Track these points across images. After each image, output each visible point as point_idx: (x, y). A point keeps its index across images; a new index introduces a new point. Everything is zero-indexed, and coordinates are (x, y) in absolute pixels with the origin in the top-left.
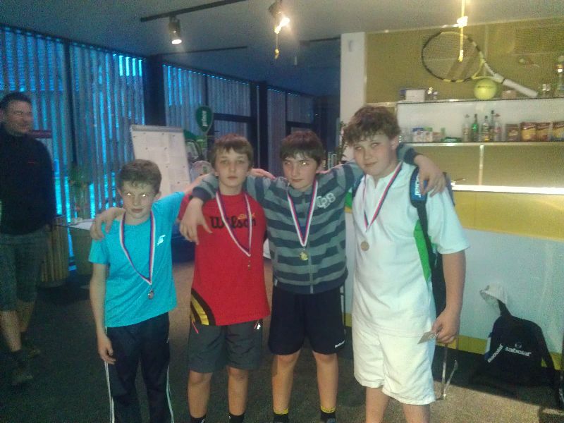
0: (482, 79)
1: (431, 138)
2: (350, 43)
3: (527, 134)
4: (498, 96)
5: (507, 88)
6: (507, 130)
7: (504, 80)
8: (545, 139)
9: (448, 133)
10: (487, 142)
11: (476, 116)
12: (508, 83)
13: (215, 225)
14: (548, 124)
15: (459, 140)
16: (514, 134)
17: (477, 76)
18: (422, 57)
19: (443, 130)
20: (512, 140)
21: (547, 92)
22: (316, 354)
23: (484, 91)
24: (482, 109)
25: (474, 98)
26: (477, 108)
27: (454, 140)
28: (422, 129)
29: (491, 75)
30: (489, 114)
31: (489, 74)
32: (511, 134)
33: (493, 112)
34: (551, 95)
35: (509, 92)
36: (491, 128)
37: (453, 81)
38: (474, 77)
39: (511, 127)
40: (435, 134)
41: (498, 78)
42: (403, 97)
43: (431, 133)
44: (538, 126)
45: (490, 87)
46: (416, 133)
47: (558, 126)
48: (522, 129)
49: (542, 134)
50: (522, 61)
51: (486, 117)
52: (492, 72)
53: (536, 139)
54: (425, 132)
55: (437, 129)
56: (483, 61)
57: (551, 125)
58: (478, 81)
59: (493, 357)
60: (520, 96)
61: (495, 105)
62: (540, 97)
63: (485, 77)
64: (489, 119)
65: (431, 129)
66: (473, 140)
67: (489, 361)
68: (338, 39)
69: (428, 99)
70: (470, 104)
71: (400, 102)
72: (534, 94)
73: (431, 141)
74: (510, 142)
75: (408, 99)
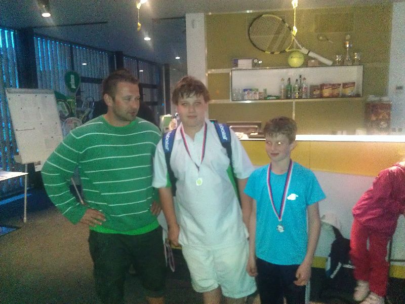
0: (293, 51)
2: (193, 21)
3: (326, 92)
4: (305, 65)
6: (310, 90)
7: (309, 53)
9: (269, 93)
10: (297, 99)
14: (340, 85)
15: (278, 98)
16: (317, 92)
18: (249, 34)
19: (265, 90)
20: (316, 97)
21: (339, 61)
23: (296, 60)
25: (288, 66)
26: (289, 74)
27: (275, 98)
28: (251, 90)
29: (300, 49)
34: (342, 64)
35: (313, 61)
37: (273, 53)
38: (287, 50)
39: (313, 88)
40: (260, 93)
42: (236, 65)
43: (258, 93)
44: (334, 86)
45: (300, 58)
46: (246, 92)
47: (347, 86)
49: (336, 92)
50: (321, 38)
52: (300, 46)
53: (332, 96)
54: (253, 92)
55: (261, 90)
56: (293, 38)
58: (291, 52)
59: (335, 273)
60: (321, 65)
61: (303, 71)
63: (294, 49)
64: (299, 81)
66: (287, 98)
68: (184, 17)
70: (285, 70)
71: (234, 69)
72: (330, 62)
73: (258, 98)
74: (314, 98)
75: (240, 67)
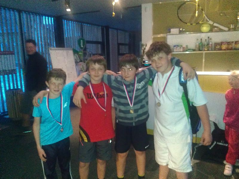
1: (182, 50)
2: (146, 8)
3: (224, 47)
4: (211, 31)
5: (216, 27)
6: (215, 45)
7: (214, 23)
8: (231, 49)
9: (189, 47)
10: (206, 51)
11: (201, 39)
12: (215, 25)
13: (89, 97)
14: (233, 42)
15: (194, 50)
16: (218, 47)
17: (202, 22)
18: (178, 14)
19: (187, 46)
20: (217, 50)
21: (232, 28)
22: (136, 151)
23: (205, 28)
24: (204, 36)
25: (201, 32)
26: (202, 36)
27: (192, 50)
28: (178, 46)
29: (208, 21)
30: (207, 39)
31: (207, 21)
32: (217, 47)
33: (209, 38)
34: (235, 29)
35: (216, 28)
36: (208, 44)
37: (191, 24)
38: (200, 22)
39: (216, 44)
40: (183, 48)
41: (211, 22)
42: (170, 32)
44: (229, 43)
45: (207, 27)
46: (175, 48)
47: (237, 43)
48: (221, 45)
49: (230, 46)
50: (221, 14)
51: (206, 40)
52: (208, 20)
53: (228, 49)
54: (179, 47)
55: (184, 46)
56: (204, 15)
57: (234, 43)
58: (202, 24)
59: (212, 147)
60: (221, 30)
61: (210, 34)
62: (229, 30)
63: (205, 22)
64: (207, 40)
65: (182, 46)
66: (200, 50)
67: (210, 148)
68: (140, 6)
69: (181, 32)
70: (199, 34)
71: (168, 34)
72: (226, 29)
73: (182, 51)
74: (216, 50)
75: (172, 33)
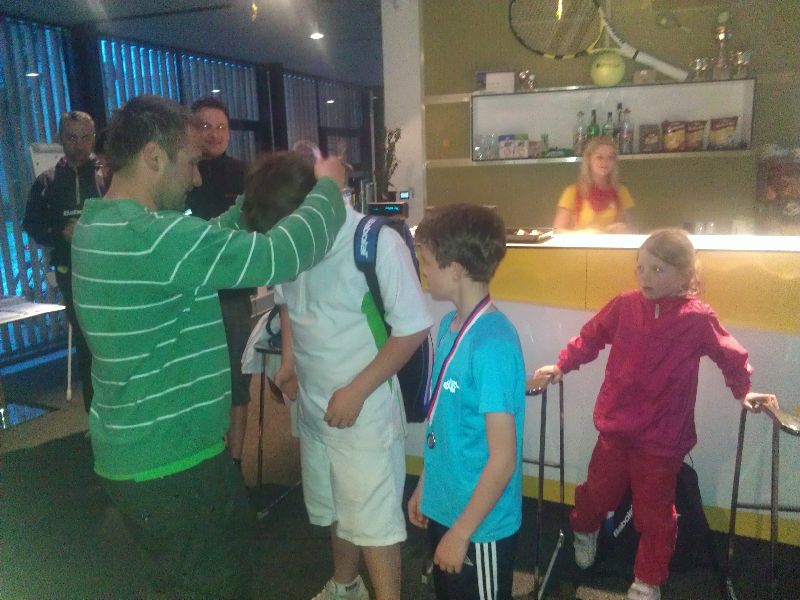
0: (603, 53)
1: (525, 152)
3: (673, 139)
4: (627, 81)
5: (642, 67)
7: (636, 54)
8: (698, 148)
9: (552, 143)
11: (594, 112)
14: (704, 123)
15: (569, 153)
16: (653, 140)
18: (510, 19)
19: (545, 138)
20: (650, 150)
21: (701, 72)
23: (606, 72)
24: (603, 100)
28: (512, 137)
29: (619, 47)
31: (613, 44)
32: (648, 141)
33: (620, 106)
34: (708, 77)
35: (644, 73)
36: (617, 131)
38: (590, 51)
39: (647, 130)
40: (532, 144)
41: (627, 50)
42: (482, 84)
43: (526, 143)
44: (688, 126)
45: (616, 66)
46: (502, 143)
47: (718, 126)
48: (665, 132)
49: (695, 138)
50: (664, 22)
51: (610, 114)
52: (617, 40)
53: (685, 147)
54: (516, 143)
56: (604, 23)
57: (708, 126)
58: (597, 55)
60: (662, 80)
61: (623, 94)
62: (691, 80)
65: (526, 137)
70: (585, 95)
71: (477, 93)
72: (682, 75)
73: (526, 155)
74: (646, 153)
75: (489, 89)
